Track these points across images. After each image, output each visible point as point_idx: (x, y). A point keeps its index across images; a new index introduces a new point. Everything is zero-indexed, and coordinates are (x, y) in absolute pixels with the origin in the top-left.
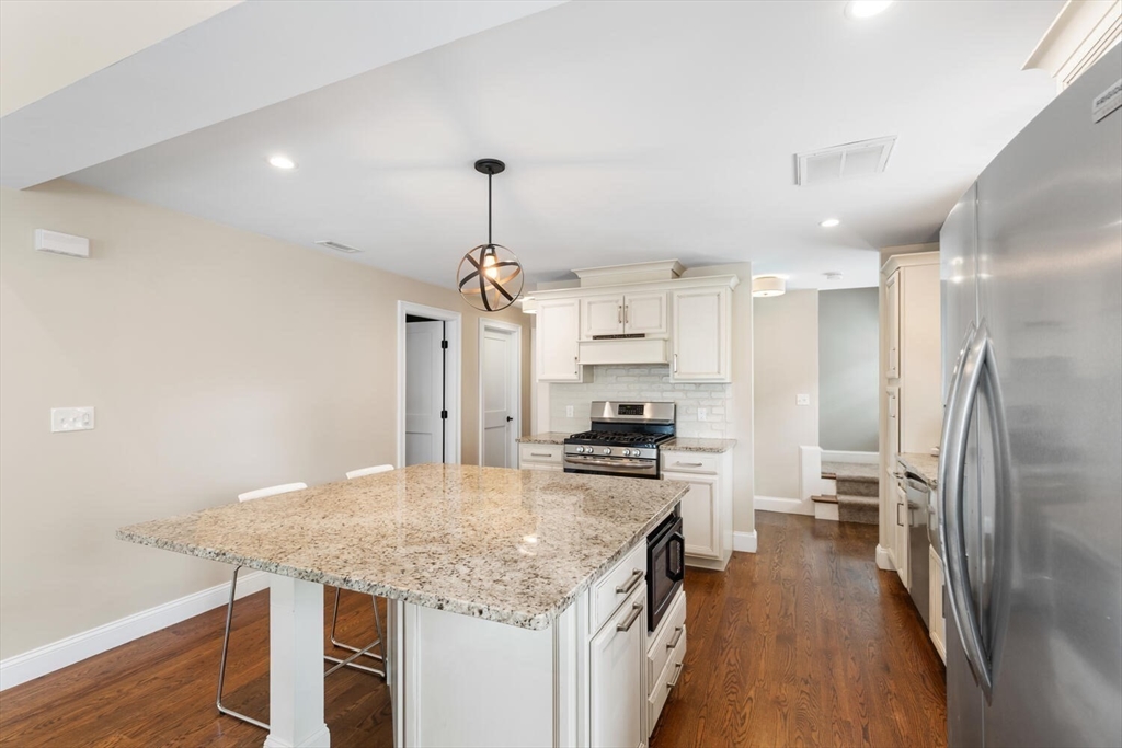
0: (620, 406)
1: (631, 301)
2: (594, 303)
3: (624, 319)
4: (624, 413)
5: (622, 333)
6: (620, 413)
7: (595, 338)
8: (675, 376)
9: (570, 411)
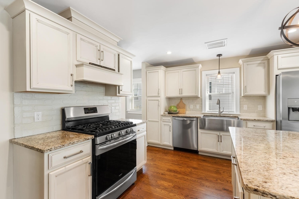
0: (85, 109)
3: (100, 59)
6: (85, 113)
7: (90, 63)
8: (121, 92)
9: (38, 115)
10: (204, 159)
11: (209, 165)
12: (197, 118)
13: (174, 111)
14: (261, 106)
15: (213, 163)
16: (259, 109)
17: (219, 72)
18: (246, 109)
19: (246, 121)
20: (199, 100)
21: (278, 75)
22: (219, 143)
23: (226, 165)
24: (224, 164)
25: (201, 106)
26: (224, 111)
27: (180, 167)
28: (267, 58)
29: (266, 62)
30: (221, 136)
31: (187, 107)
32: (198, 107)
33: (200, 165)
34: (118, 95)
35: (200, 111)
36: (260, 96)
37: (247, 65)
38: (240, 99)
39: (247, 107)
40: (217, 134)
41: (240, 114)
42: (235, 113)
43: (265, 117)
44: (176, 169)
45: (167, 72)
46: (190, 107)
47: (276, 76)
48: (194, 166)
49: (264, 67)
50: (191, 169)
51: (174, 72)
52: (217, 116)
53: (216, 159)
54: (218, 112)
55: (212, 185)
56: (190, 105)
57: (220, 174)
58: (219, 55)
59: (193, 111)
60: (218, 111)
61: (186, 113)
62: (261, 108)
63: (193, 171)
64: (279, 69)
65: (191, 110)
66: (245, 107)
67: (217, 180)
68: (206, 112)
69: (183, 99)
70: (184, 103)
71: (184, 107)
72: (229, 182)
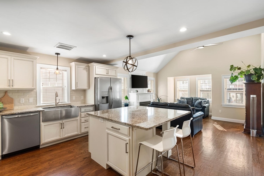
10: (49, 150)
11: (59, 151)
12: (40, 112)
14: (83, 96)
15: (60, 148)
16: (82, 99)
17: (57, 69)
18: (75, 99)
19: (80, 108)
20: (32, 93)
21: (96, 78)
22: (61, 129)
23: (70, 145)
24: (69, 145)
25: (35, 99)
26: (60, 102)
27: (34, 168)
28: (89, 65)
29: (88, 67)
30: (63, 123)
31: (16, 101)
32: (31, 100)
33: (52, 155)
35: (34, 105)
36: (82, 90)
37: (78, 67)
38: (71, 91)
39: (75, 97)
40: (59, 123)
41: (71, 103)
42: (67, 103)
43: (85, 103)
44: (32, 172)
46: (21, 101)
47: (95, 78)
48: (47, 159)
49: (87, 71)
50: (48, 162)
52: (54, 107)
53: (60, 145)
54: (55, 104)
55: (75, 161)
56: (21, 99)
57: (72, 152)
58: (58, 54)
59: (24, 105)
60: (55, 102)
61: (15, 109)
62: (83, 98)
63: (51, 162)
64: (96, 74)
65: (23, 104)
66: (74, 98)
67: (75, 157)
68: (41, 105)
70: (11, 97)
71: (11, 101)
72: (83, 153)
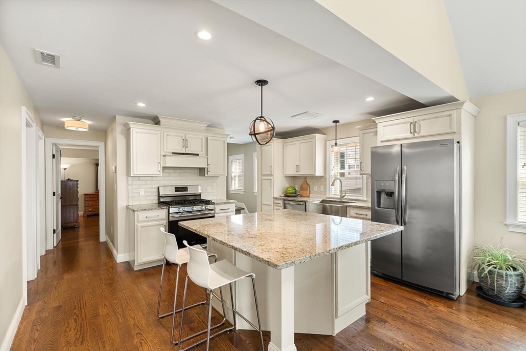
0: (175, 188)
1: (188, 137)
2: (169, 135)
3: (185, 146)
4: (178, 191)
5: (184, 152)
6: (176, 191)
7: (173, 153)
8: (209, 173)
9: (142, 192)
13: (290, 193)
17: (336, 144)
19: (348, 208)
20: (323, 179)
25: (325, 187)
31: (311, 189)
32: (322, 188)
34: (206, 175)
35: (324, 194)
45: (285, 144)
46: (314, 188)
51: (292, 144)
56: (315, 186)
58: (336, 122)
59: (317, 194)
61: (310, 196)
64: (382, 141)
68: (331, 196)
69: (307, 178)
70: (307, 184)
71: (307, 188)
